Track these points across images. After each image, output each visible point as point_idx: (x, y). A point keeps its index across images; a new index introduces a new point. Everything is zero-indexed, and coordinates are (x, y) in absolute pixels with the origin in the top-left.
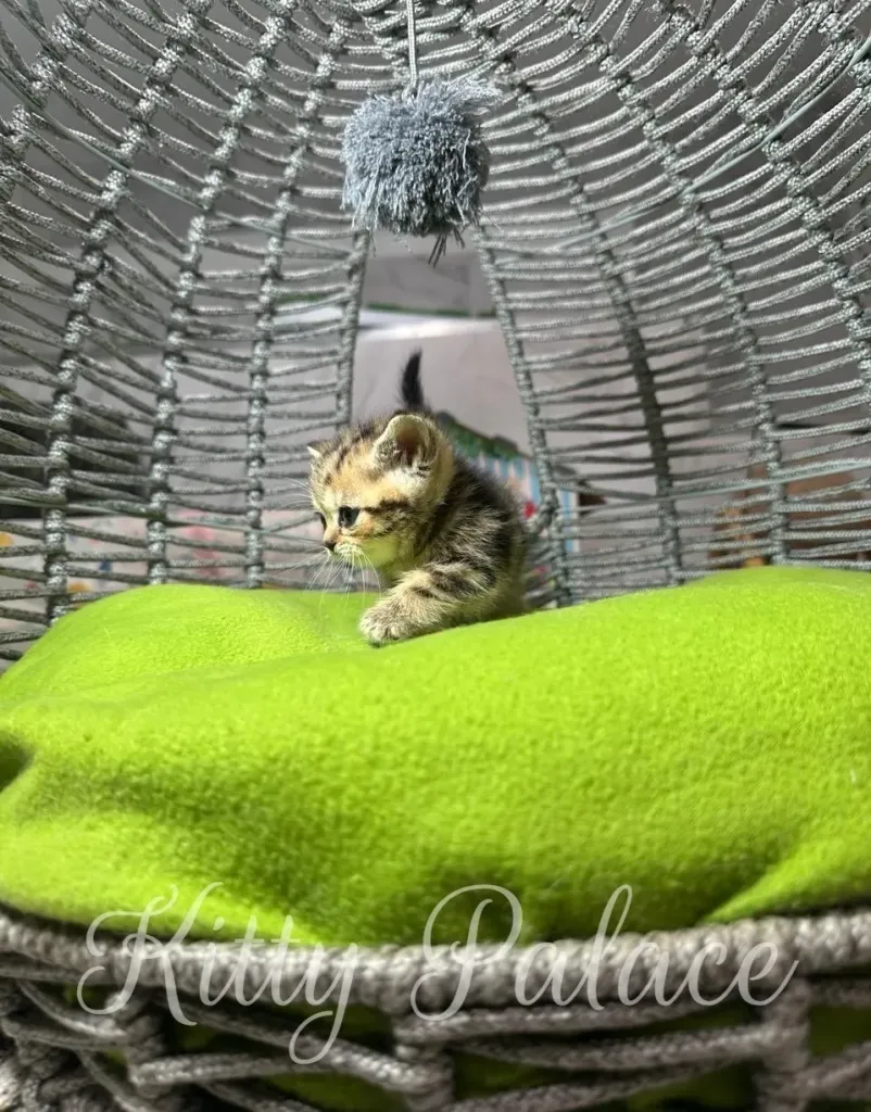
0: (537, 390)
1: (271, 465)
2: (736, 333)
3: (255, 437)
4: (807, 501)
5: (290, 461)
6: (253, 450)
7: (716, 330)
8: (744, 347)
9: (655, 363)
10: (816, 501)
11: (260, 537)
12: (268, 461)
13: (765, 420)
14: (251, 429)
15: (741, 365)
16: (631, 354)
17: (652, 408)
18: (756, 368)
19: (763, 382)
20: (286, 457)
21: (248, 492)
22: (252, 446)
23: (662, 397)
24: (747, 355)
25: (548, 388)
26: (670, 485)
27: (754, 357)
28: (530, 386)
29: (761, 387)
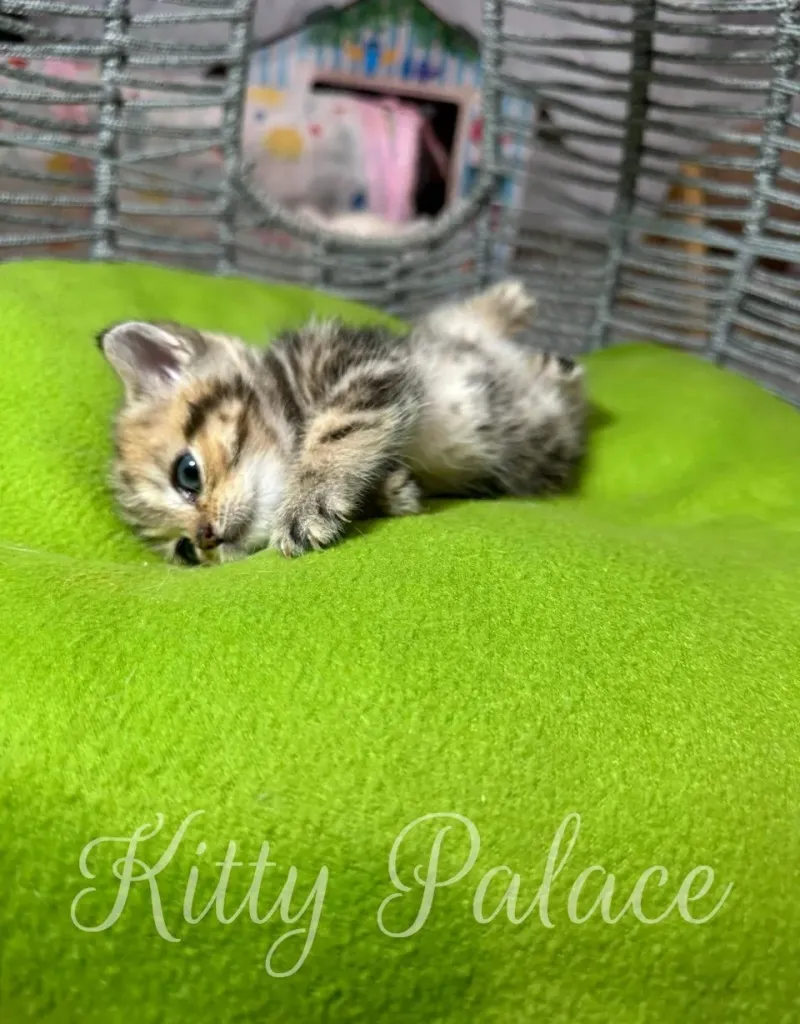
0: (507, 30)
1: (137, 67)
2: (773, 38)
3: (114, 24)
4: (773, 286)
5: (163, 66)
6: (111, 43)
7: (752, 23)
8: (779, 62)
9: (662, 42)
10: (784, 290)
11: (114, 170)
12: (134, 60)
13: (765, 169)
14: (110, 11)
15: (765, 84)
16: (637, 18)
17: (640, 102)
18: (782, 97)
19: (782, 118)
20: (157, 60)
21: (101, 104)
22: (110, 36)
23: (656, 91)
24: (776, 74)
25: (520, 33)
26: (630, 209)
27: (785, 82)
28: (498, 24)
29: (778, 124)
